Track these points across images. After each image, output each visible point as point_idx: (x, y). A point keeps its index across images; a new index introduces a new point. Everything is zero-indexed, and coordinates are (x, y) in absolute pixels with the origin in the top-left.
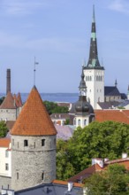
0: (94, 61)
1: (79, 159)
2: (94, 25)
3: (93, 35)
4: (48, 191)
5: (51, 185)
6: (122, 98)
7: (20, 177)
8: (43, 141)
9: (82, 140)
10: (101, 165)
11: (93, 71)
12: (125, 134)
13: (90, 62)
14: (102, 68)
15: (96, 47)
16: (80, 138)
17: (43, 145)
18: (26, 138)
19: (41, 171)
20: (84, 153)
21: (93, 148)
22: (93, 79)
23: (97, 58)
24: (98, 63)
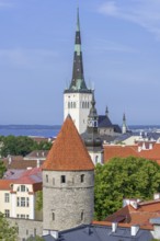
0: (79, 82)
1: (101, 202)
2: (78, 34)
3: (77, 48)
4: (90, 233)
5: (91, 226)
6: (115, 131)
7: (56, 217)
8: (82, 176)
9: (103, 179)
10: (135, 207)
11: (78, 95)
12: (152, 172)
13: (74, 83)
14: (90, 92)
15: (81, 63)
16: (100, 176)
17: (82, 181)
18: (64, 173)
19: (80, 210)
20: (107, 195)
21: (117, 189)
22: (78, 105)
23: (82, 78)
24: (83, 85)
